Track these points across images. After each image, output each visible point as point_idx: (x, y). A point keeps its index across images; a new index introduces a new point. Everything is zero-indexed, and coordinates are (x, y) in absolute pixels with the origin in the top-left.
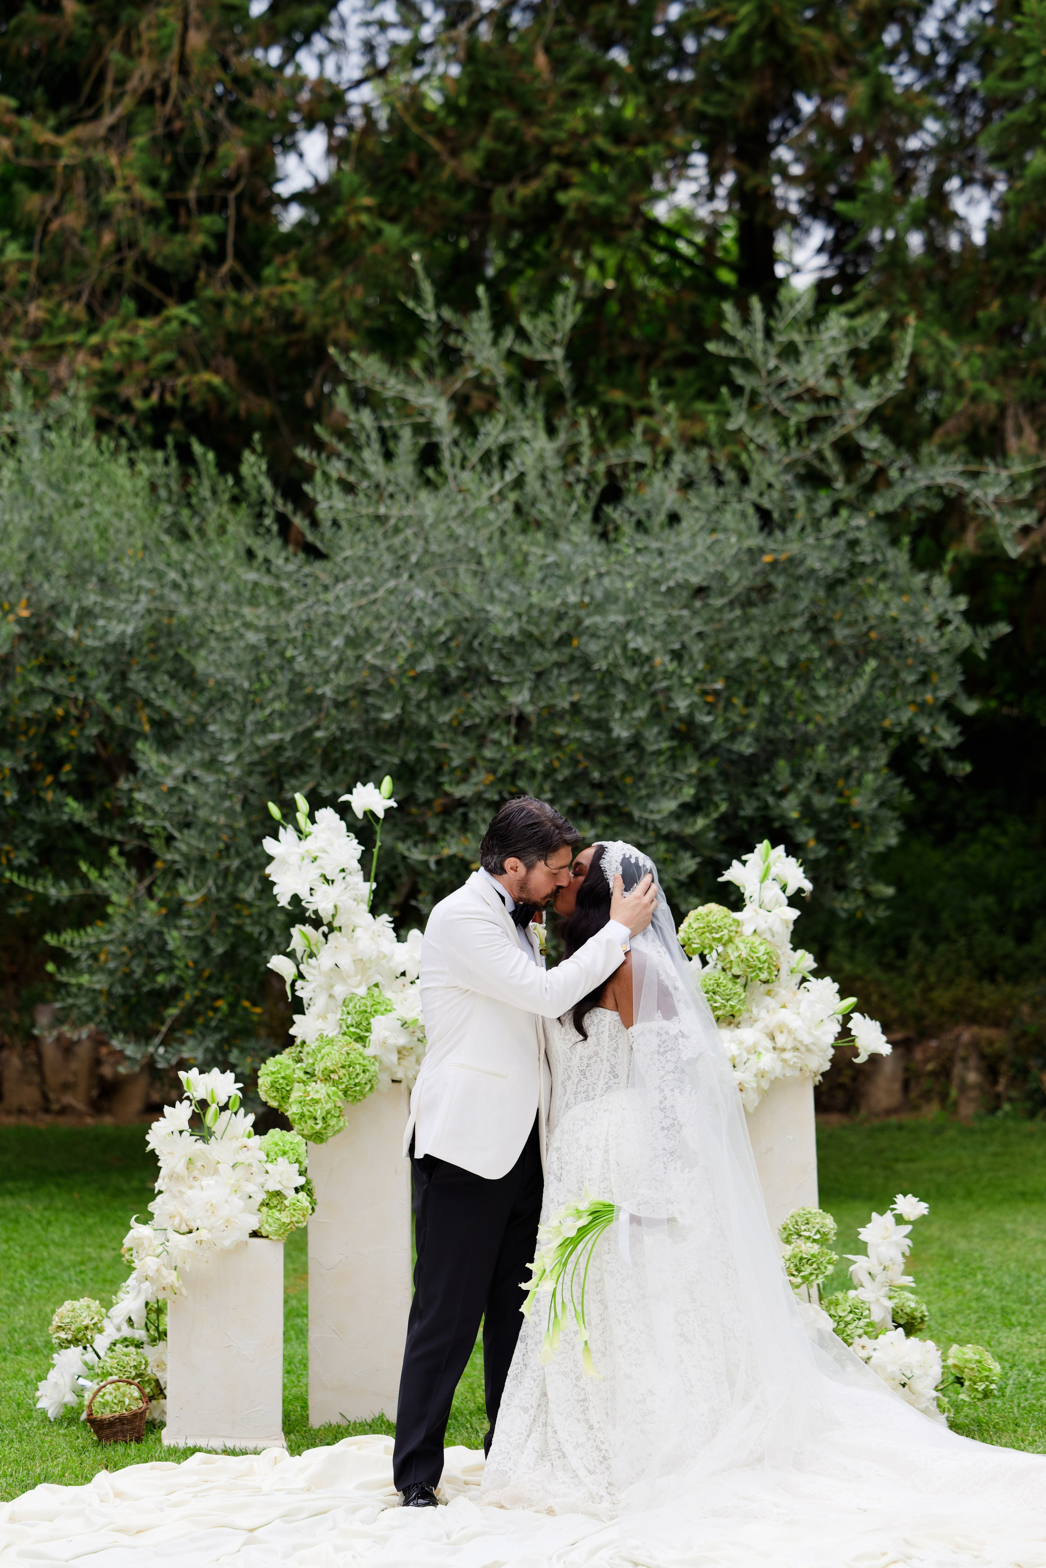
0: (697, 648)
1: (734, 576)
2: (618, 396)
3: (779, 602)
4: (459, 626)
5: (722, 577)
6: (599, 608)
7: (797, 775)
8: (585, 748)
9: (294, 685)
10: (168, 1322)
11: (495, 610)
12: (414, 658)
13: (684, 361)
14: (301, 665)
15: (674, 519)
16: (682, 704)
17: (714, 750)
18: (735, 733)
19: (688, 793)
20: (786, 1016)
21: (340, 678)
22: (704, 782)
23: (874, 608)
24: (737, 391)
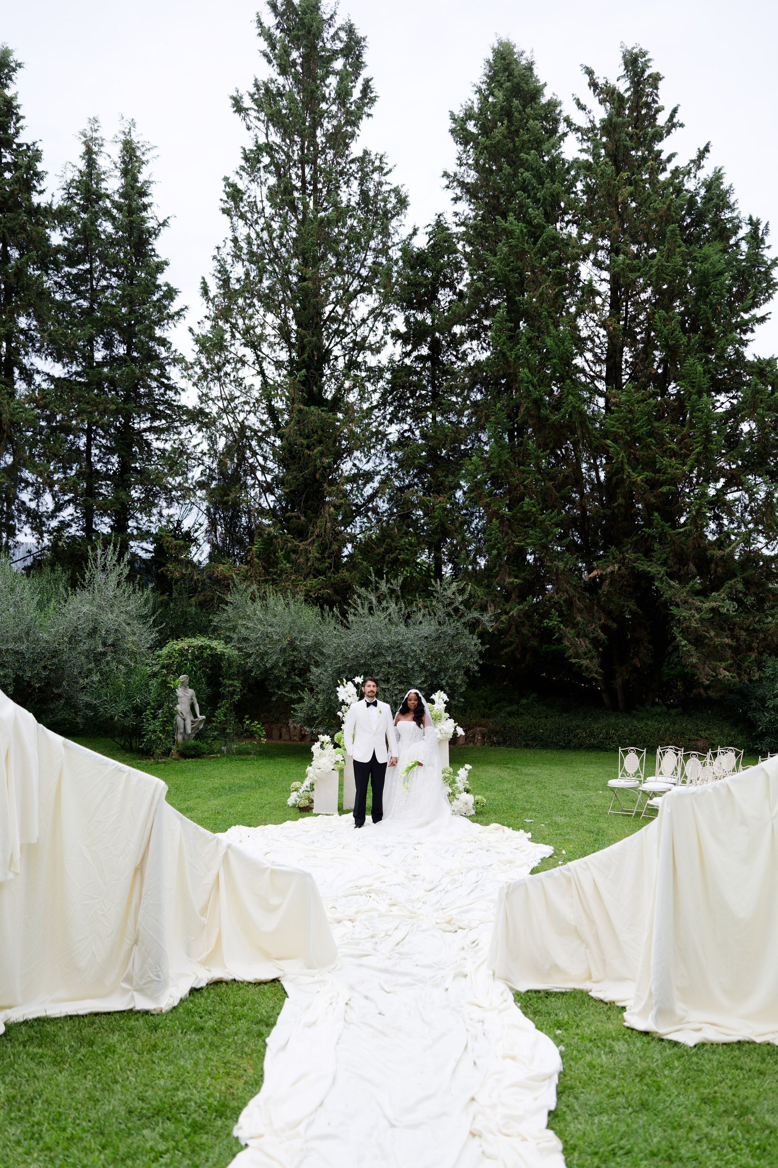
0: (425, 649)
1: (433, 634)
2: (410, 597)
3: (442, 640)
4: (377, 644)
5: (431, 635)
6: (406, 641)
7: (445, 676)
8: (402, 669)
9: (343, 655)
10: (315, 787)
11: (385, 640)
12: (368, 650)
13: (423, 591)
14: (344, 651)
15: (421, 623)
16: (422, 661)
17: (428, 670)
18: (433, 666)
19: (423, 679)
20: (443, 727)
21: (352, 654)
22: (426, 677)
23: (461, 642)
24: (434, 597)
